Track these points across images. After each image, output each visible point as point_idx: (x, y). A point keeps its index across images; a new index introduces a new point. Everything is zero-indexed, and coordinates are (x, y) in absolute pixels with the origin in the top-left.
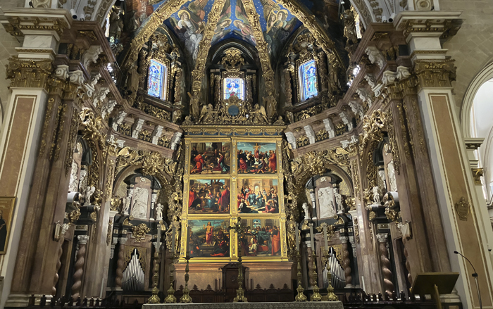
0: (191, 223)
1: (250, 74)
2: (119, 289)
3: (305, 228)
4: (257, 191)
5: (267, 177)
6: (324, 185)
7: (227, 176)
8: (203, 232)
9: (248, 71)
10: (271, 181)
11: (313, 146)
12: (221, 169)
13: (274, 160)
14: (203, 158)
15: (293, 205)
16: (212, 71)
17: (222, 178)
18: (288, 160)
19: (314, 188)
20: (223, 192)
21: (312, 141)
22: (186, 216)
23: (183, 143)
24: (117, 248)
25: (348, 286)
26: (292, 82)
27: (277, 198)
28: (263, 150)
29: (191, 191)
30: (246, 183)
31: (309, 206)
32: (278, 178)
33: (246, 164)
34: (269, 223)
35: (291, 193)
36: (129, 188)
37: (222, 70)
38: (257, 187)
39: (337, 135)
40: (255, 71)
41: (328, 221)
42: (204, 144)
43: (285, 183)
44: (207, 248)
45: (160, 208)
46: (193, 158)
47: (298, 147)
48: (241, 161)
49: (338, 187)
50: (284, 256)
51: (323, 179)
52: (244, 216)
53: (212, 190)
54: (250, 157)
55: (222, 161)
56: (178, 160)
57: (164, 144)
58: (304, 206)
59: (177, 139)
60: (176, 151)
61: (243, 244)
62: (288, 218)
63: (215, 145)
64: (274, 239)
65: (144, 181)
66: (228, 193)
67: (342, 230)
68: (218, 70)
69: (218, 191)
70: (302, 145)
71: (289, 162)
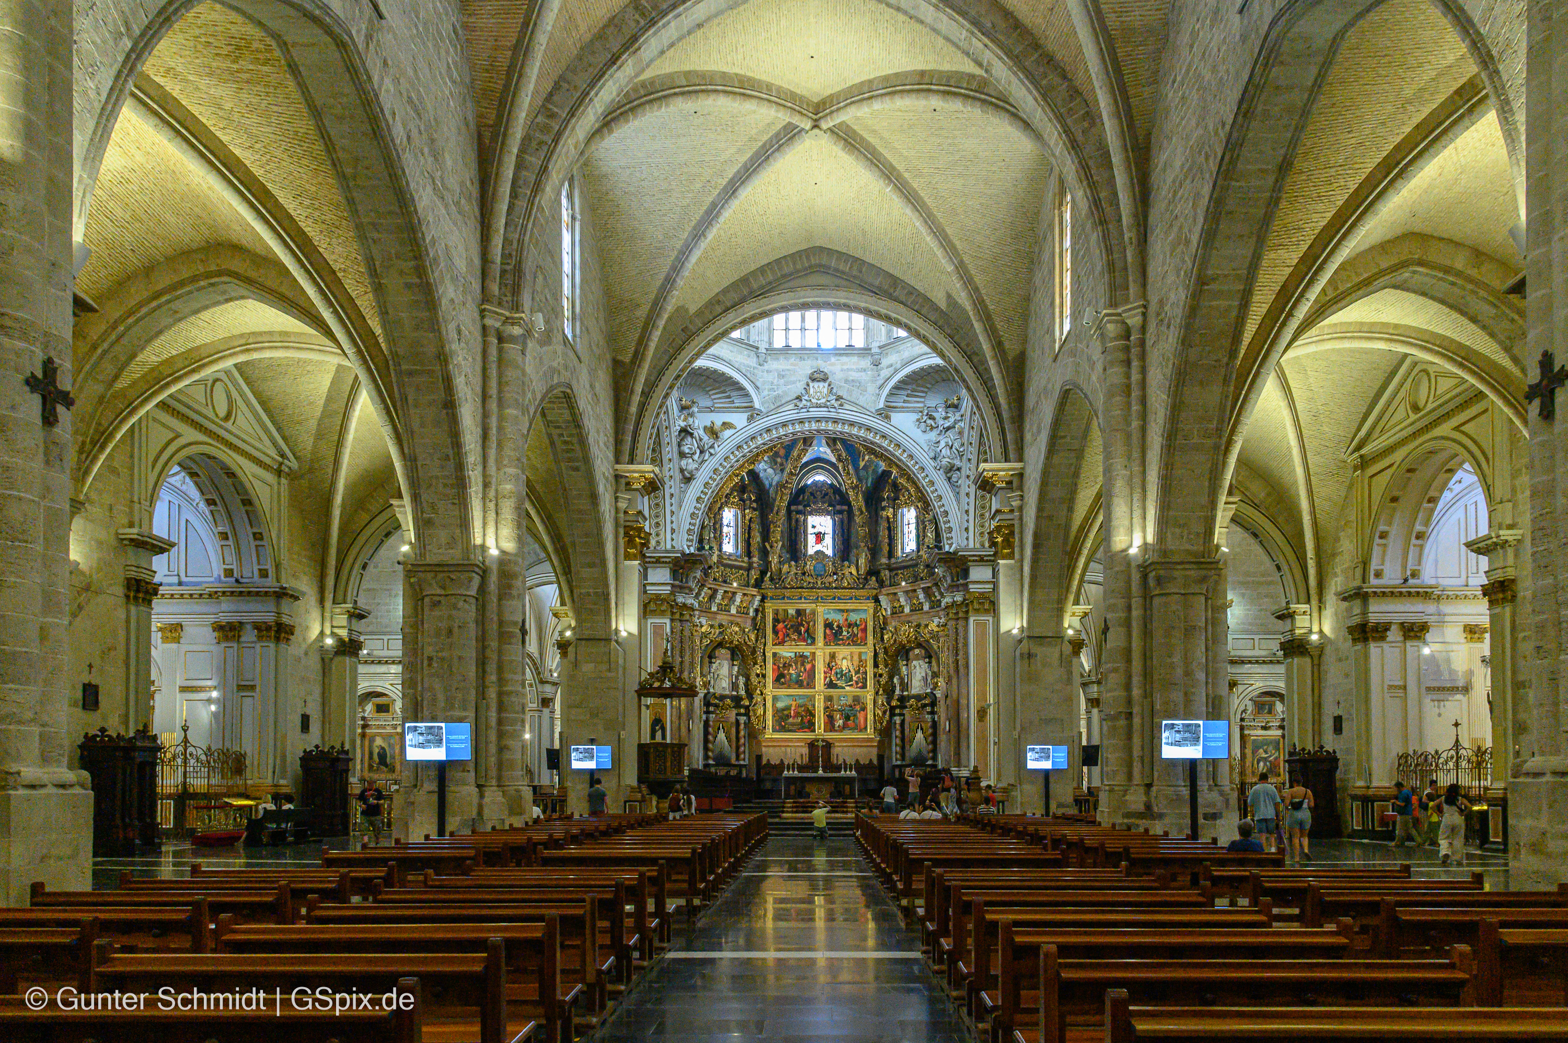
0: (775, 699)
1: (840, 512)
2: (711, 762)
3: (894, 703)
4: (844, 665)
5: (855, 650)
6: (917, 658)
7: (811, 649)
8: (788, 708)
9: (838, 507)
10: (860, 654)
11: (907, 615)
12: (805, 640)
13: (865, 630)
14: (785, 627)
15: (883, 681)
16: (793, 508)
17: (806, 650)
18: (881, 629)
19: (908, 660)
20: (808, 666)
21: (907, 610)
22: (770, 690)
23: (764, 609)
24: (706, 724)
25: (930, 762)
26: (889, 529)
27: (866, 673)
28: (854, 617)
29: (774, 664)
30: (833, 656)
31: (902, 679)
32: (868, 652)
33: (834, 634)
34: (857, 699)
35: (881, 666)
36: (711, 663)
37: (805, 506)
38: (845, 661)
39: (931, 608)
40: (845, 508)
41: (918, 698)
42: (786, 611)
43: (876, 655)
44: (793, 724)
45: (742, 680)
46: (774, 626)
47: (893, 613)
48: (828, 631)
49: (930, 663)
50: (870, 733)
51: (917, 651)
52: (832, 691)
53: (796, 664)
54: (838, 626)
55: (807, 631)
56: (758, 628)
57: (743, 612)
58: (895, 680)
59: (756, 603)
60: (754, 619)
61: (830, 720)
62: (877, 693)
63: (799, 612)
64: (861, 716)
65: (723, 652)
66: (814, 666)
67: (929, 709)
68: (801, 507)
69: (803, 664)
70: (897, 612)
71: (882, 629)
